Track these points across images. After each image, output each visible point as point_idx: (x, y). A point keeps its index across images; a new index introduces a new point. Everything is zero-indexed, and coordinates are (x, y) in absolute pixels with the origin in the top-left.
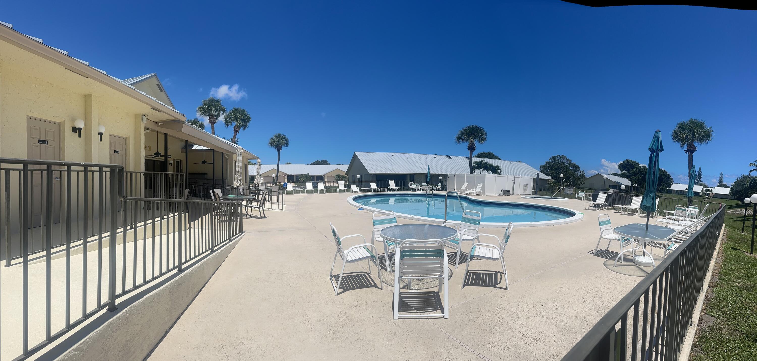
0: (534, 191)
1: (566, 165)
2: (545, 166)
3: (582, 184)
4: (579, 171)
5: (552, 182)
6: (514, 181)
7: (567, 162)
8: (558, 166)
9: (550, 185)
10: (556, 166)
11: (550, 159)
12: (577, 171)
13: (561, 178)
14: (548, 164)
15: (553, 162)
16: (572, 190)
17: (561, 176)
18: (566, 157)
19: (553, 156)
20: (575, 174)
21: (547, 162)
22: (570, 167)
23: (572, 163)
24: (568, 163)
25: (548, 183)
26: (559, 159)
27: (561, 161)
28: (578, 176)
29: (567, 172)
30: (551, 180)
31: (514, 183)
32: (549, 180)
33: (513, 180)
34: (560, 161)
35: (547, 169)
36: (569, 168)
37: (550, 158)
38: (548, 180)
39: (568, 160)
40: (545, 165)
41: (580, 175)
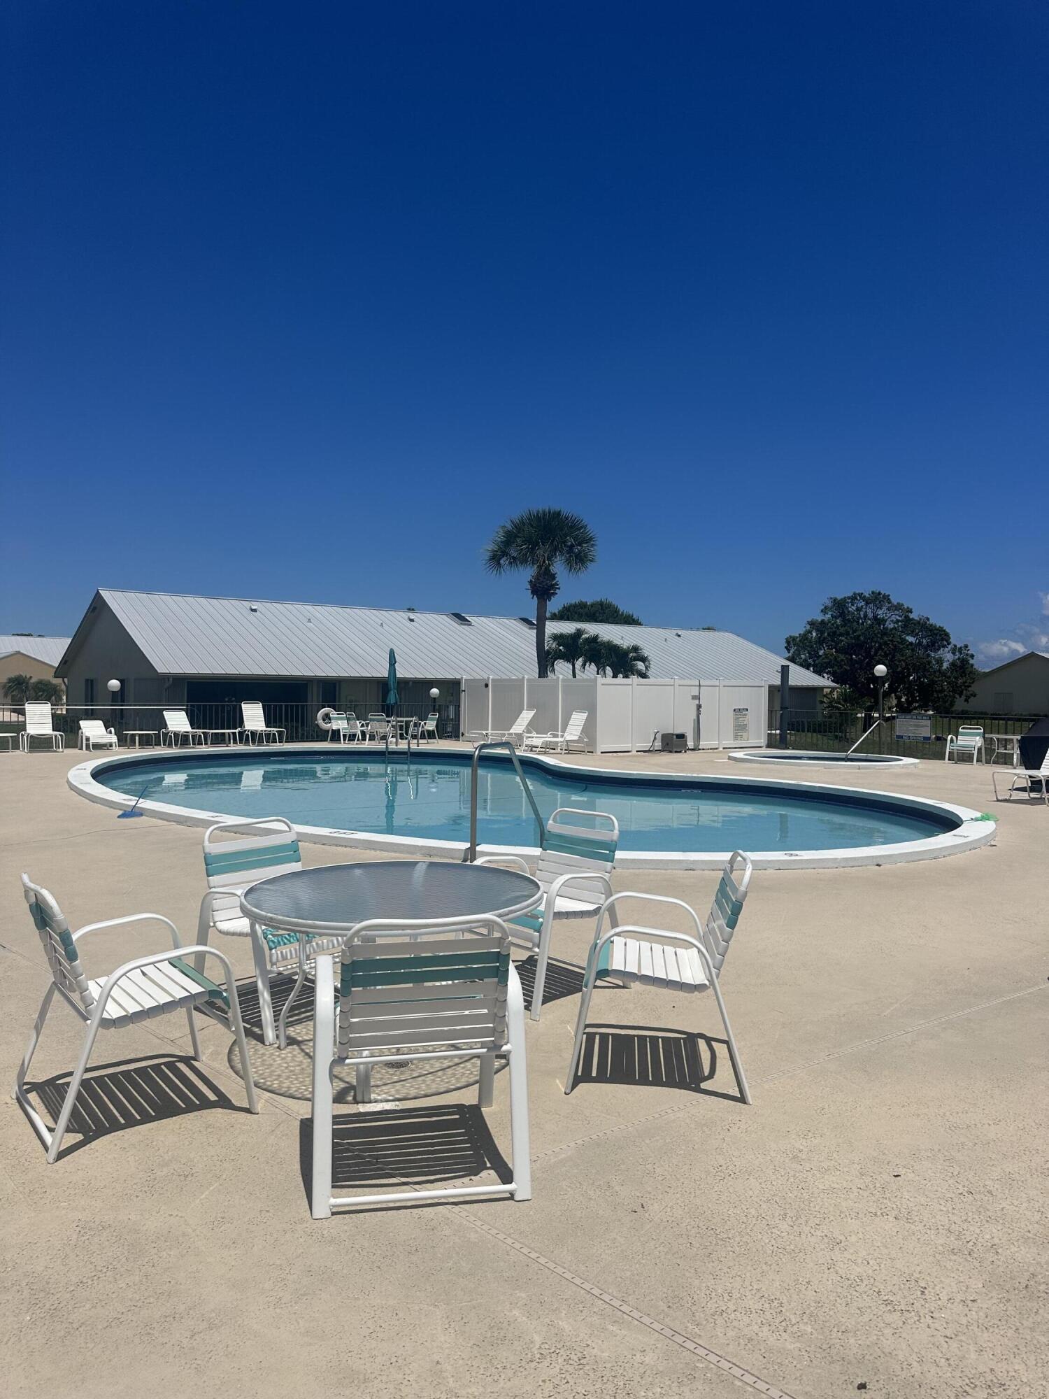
0: (774, 732)
1: (891, 630)
2: (807, 639)
3: (964, 697)
4: (944, 646)
5: (835, 696)
6: (698, 697)
7: (894, 618)
8: (859, 636)
9: (829, 707)
10: (848, 634)
11: (824, 611)
12: (939, 649)
13: (876, 679)
14: (817, 630)
15: (838, 621)
16: (926, 726)
17: (877, 674)
18: (887, 598)
19: (835, 599)
20: (929, 663)
21: (812, 624)
22: (908, 635)
23: (913, 619)
24: (898, 621)
25: (822, 702)
26: (859, 610)
27: (870, 615)
28: (941, 666)
29: (898, 656)
30: (833, 689)
31: (699, 707)
32: (826, 691)
33: (694, 697)
34: (866, 616)
35: (812, 647)
36: (905, 640)
37: (826, 608)
38: (822, 688)
39: (899, 607)
40: (805, 635)
41: (953, 664)
